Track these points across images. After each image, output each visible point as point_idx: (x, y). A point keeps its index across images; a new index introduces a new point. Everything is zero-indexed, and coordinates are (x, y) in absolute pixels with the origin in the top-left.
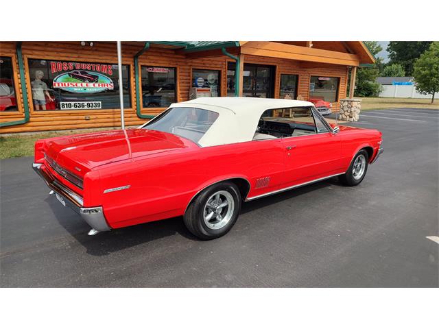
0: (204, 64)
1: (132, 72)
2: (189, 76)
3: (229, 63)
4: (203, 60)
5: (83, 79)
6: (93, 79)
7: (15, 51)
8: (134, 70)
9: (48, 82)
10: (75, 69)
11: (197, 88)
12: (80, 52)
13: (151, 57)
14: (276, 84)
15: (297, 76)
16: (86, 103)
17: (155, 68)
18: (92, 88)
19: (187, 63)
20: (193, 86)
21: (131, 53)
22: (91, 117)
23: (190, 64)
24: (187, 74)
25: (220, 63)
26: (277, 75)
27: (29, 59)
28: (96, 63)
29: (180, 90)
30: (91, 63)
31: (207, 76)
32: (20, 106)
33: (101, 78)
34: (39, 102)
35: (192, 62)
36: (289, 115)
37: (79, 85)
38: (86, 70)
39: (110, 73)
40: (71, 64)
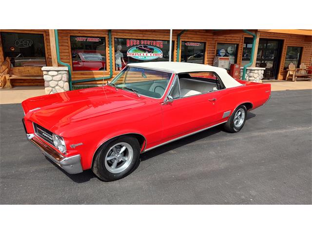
0: (226, 39)
1: (175, 46)
2: (215, 48)
3: (245, 37)
4: (226, 37)
5: (145, 51)
6: (151, 51)
7: (107, 33)
8: (177, 44)
9: (124, 52)
10: (140, 44)
11: (219, 57)
12: (144, 33)
13: (189, 35)
14: (283, 54)
15: (302, 48)
17: (191, 43)
18: (150, 56)
19: (213, 39)
20: (217, 56)
21: (176, 33)
23: (215, 40)
24: (213, 47)
25: (239, 38)
26: (284, 47)
27: (115, 38)
28: (153, 40)
29: (207, 58)
30: (150, 40)
31: (227, 48)
32: (108, 67)
33: (155, 49)
34: (118, 65)
35: (217, 38)
36: (292, 79)
37: (142, 54)
38: (147, 44)
39: (161, 46)
40: (138, 41)
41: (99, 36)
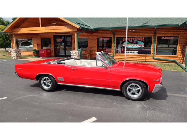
1: (152, 40)
5: (132, 43)
6: (136, 43)
8: (154, 39)
12: (132, 34)
16: (132, 52)
17: (166, 37)
18: (136, 46)
21: (153, 32)
22: (133, 57)
27: (116, 38)
28: (138, 37)
30: (136, 37)
32: (112, 52)
33: (139, 42)
34: (119, 51)
37: (131, 45)
38: (134, 40)
39: (143, 40)
40: (129, 38)
41: (109, 37)
